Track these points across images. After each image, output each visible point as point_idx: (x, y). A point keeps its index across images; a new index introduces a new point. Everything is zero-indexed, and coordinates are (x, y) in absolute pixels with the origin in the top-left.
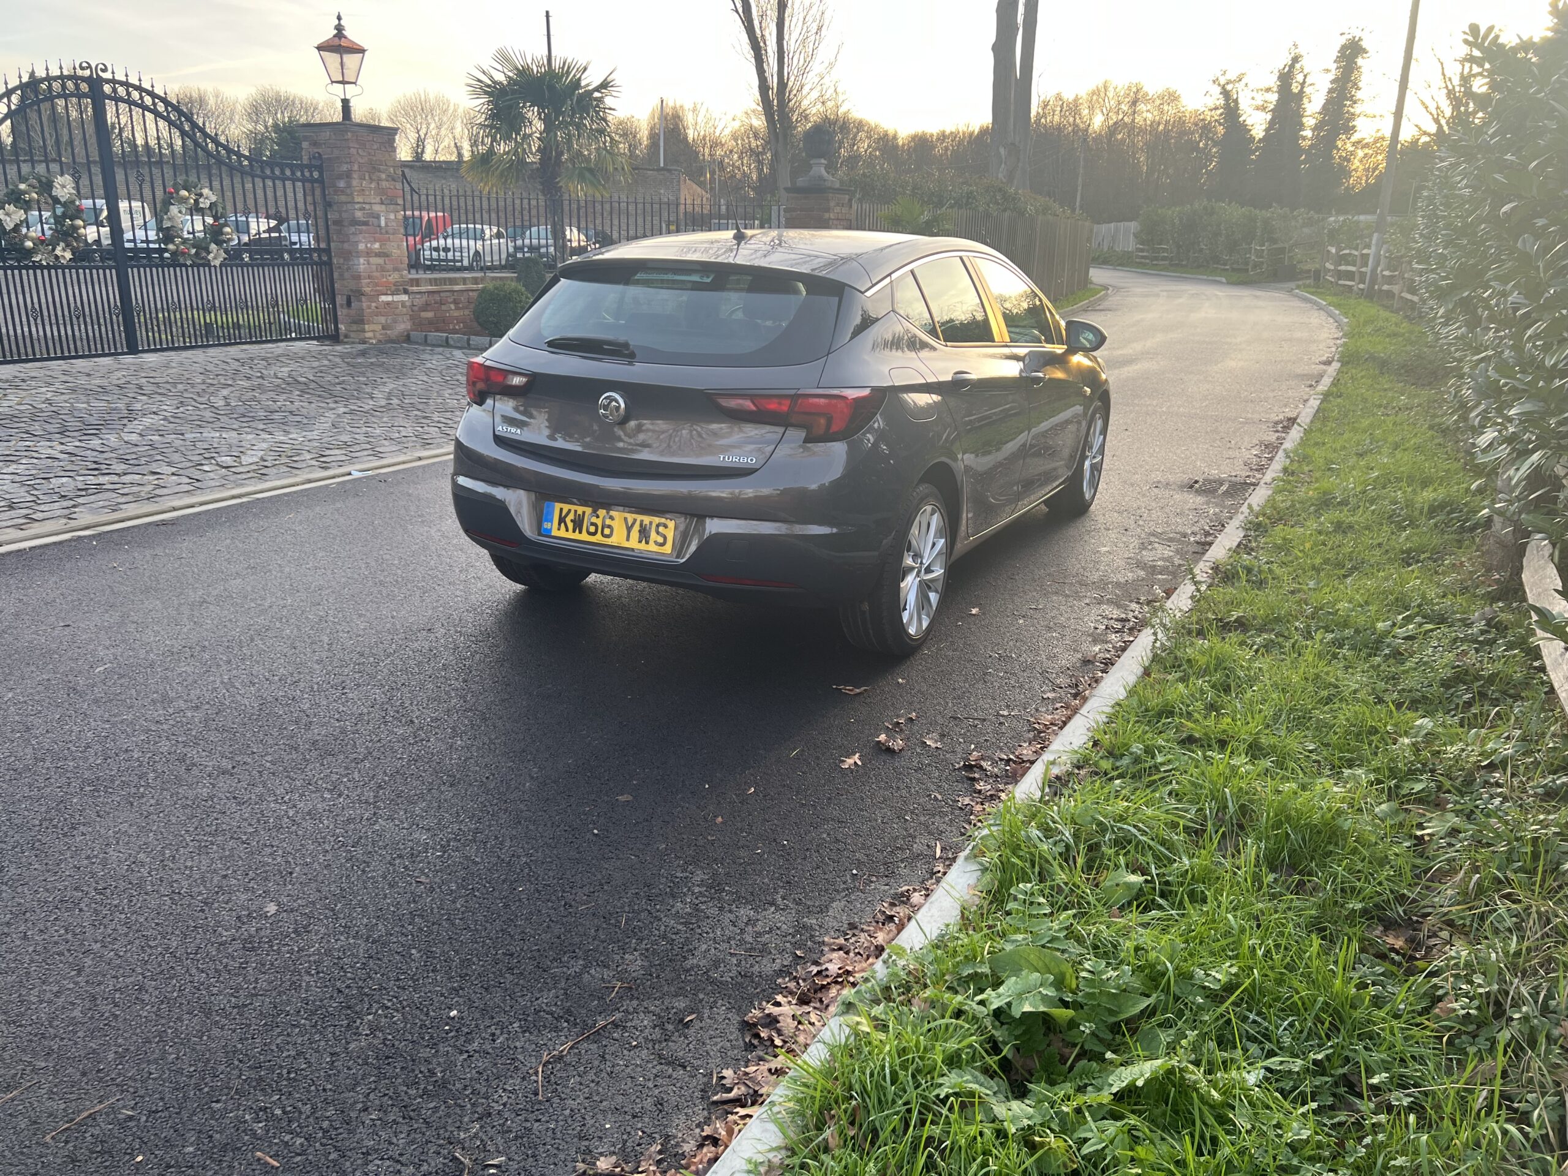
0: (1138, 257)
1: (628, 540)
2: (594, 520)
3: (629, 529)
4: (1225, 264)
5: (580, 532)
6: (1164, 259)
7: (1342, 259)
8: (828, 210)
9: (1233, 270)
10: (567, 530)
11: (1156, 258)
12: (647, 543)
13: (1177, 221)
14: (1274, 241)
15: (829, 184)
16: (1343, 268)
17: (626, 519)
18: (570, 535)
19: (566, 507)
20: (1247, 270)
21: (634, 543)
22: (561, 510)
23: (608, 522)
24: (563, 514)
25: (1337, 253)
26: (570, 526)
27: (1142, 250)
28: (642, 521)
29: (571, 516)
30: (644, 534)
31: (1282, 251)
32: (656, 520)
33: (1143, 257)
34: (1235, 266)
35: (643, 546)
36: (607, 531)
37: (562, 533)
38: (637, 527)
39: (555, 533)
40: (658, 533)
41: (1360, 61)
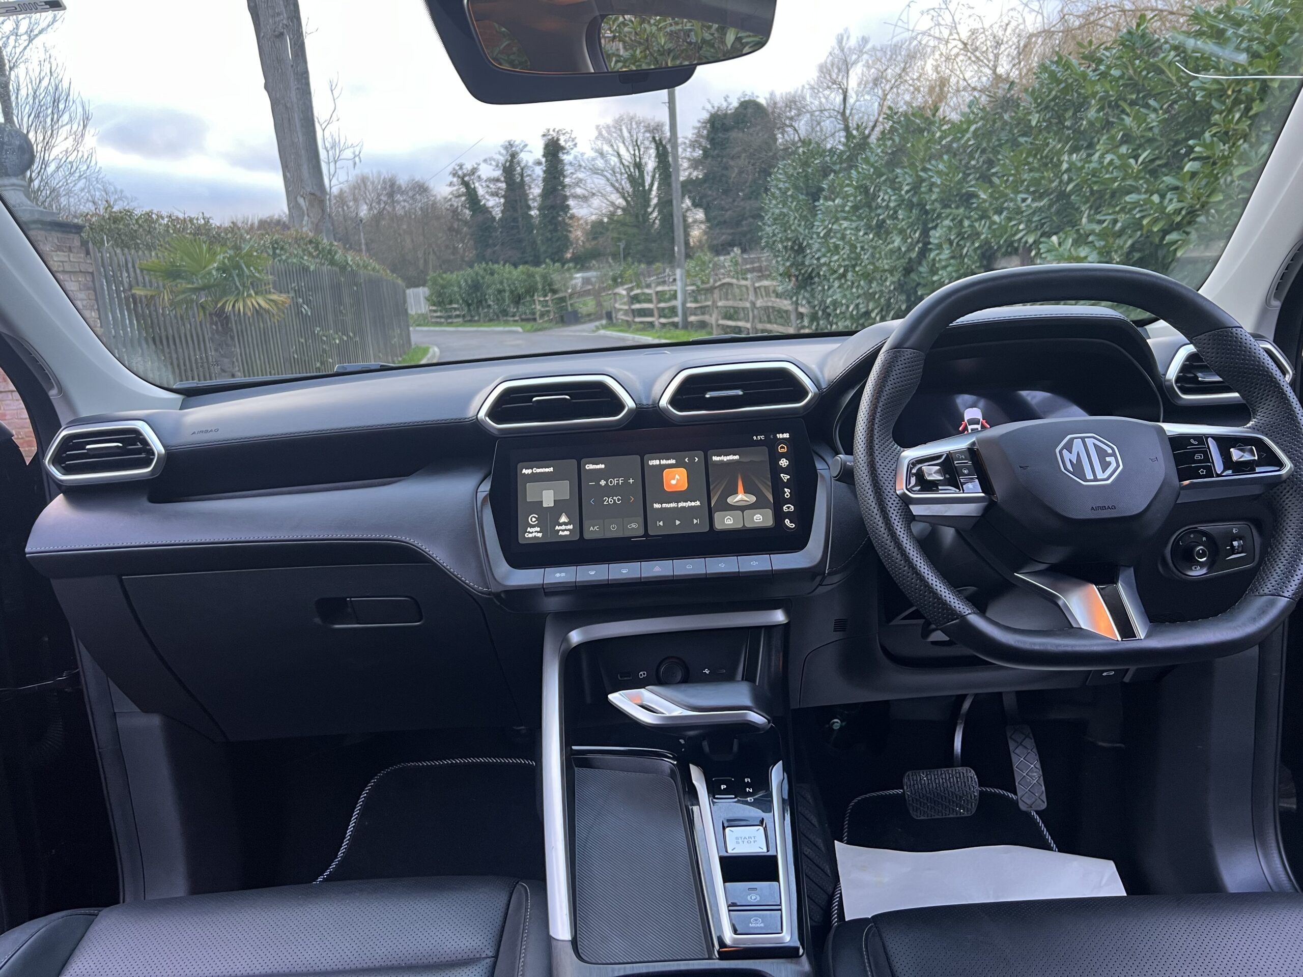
0: (432, 317)
4: (513, 316)
6: (457, 316)
7: (635, 299)
9: (522, 320)
11: (450, 317)
13: (463, 284)
14: (554, 292)
16: (637, 306)
20: (535, 320)
25: (628, 294)
27: (435, 311)
31: (563, 299)
33: (437, 317)
34: (523, 317)
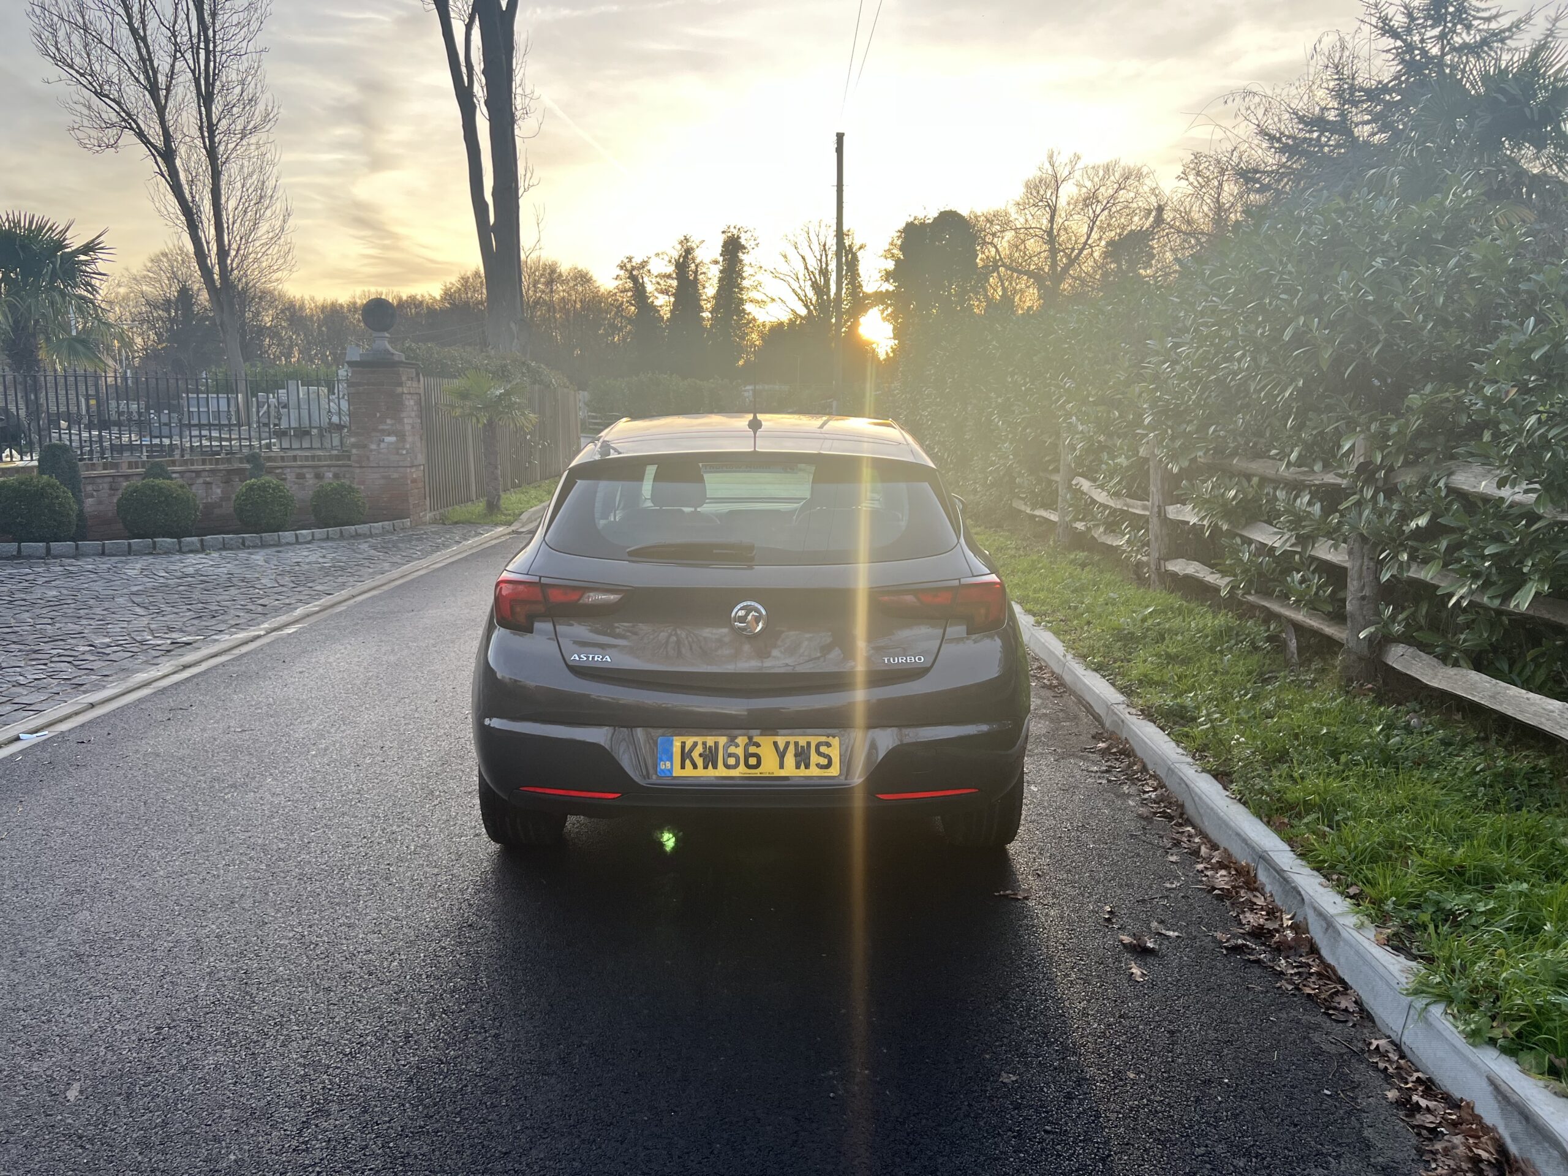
1: (782, 766)
2: (732, 750)
3: (782, 756)
5: (715, 767)
8: (401, 384)
10: (695, 766)
12: (807, 767)
13: (626, 391)
15: (396, 358)
17: (775, 744)
18: (700, 772)
19: (690, 741)
21: (790, 769)
22: (683, 745)
23: (752, 749)
24: (687, 749)
26: (700, 762)
28: (796, 744)
29: (699, 749)
30: (802, 758)
32: (814, 741)
35: (803, 772)
36: (753, 761)
37: (689, 772)
38: (791, 750)
39: (677, 772)
40: (819, 753)
41: (740, 254)
